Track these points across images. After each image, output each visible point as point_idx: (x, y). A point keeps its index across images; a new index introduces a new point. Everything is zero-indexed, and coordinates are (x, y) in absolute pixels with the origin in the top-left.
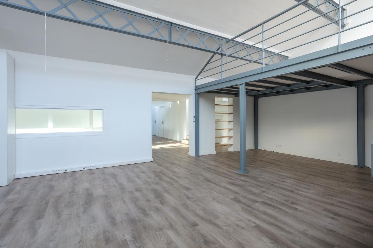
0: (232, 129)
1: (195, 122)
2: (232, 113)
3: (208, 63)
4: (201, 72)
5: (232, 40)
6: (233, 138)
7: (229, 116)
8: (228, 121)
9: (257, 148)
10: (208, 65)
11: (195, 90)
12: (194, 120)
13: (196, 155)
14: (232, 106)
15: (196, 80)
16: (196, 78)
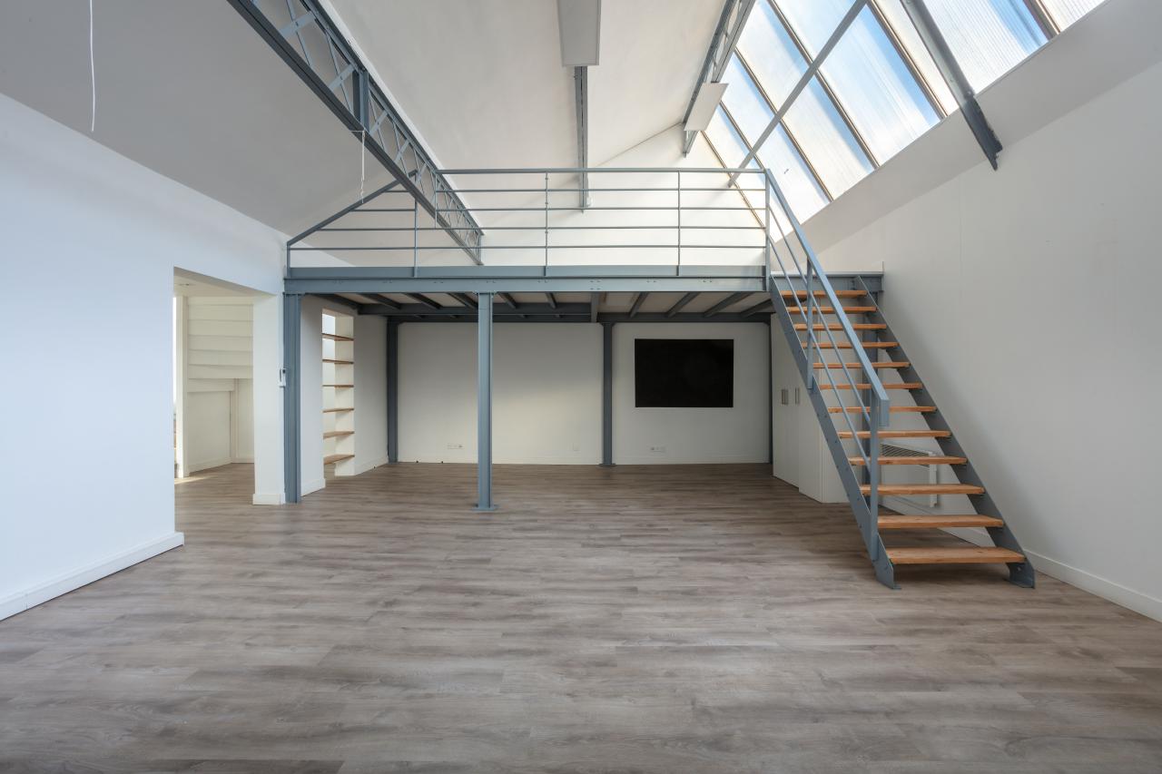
0: (353, 409)
1: (282, 389)
2: (352, 363)
3: (352, 209)
4: (318, 228)
5: (440, 173)
6: (352, 435)
7: (337, 370)
8: (336, 386)
9: (396, 460)
10: (350, 213)
11: (285, 279)
12: (283, 383)
13: (288, 499)
14: (352, 340)
15: (289, 250)
16: (290, 243)
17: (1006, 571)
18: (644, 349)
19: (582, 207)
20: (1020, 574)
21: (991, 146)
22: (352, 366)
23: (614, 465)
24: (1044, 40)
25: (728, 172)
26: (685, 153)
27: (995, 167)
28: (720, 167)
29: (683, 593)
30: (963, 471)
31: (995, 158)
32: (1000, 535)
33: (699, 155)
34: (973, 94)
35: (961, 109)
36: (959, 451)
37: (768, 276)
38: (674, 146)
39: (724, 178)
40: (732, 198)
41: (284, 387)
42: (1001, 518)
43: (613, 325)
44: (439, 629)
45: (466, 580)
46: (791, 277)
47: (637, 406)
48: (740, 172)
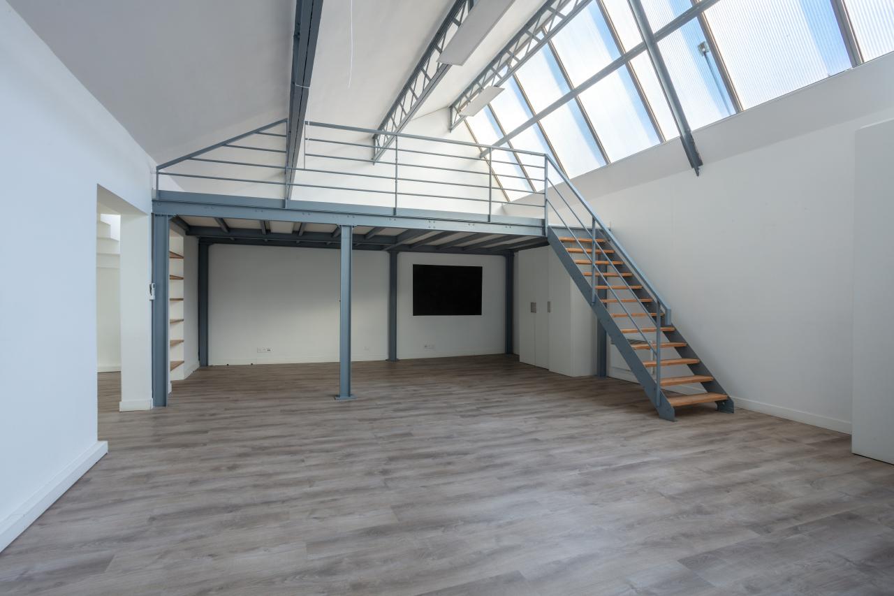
0: (183, 320)
2: (182, 279)
3: (225, 144)
4: (190, 157)
6: (183, 343)
9: (207, 364)
10: (221, 148)
11: (153, 201)
12: (153, 297)
13: (156, 404)
14: (182, 257)
15: (158, 173)
16: (158, 168)
17: (715, 406)
18: (420, 272)
19: (373, 161)
20: (725, 406)
21: (696, 162)
22: (182, 281)
23: (399, 360)
24: (733, 112)
25: (480, 147)
26: (450, 130)
27: (698, 174)
28: (474, 142)
29: (568, 438)
30: (684, 351)
31: (698, 169)
32: (711, 386)
33: (460, 133)
34: (690, 131)
35: (681, 138)
36: (681, 339)
37: (546, 226)
38: (443, 124)
39: (475, 152)
40: (482, 166)
41: (152, 301)
42: (712, 376)
43: (397, 253)
44: (449, 483)
45: (415, 449)
46: (572, 229)
47: (414, 315)
48: (494, 149)
